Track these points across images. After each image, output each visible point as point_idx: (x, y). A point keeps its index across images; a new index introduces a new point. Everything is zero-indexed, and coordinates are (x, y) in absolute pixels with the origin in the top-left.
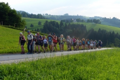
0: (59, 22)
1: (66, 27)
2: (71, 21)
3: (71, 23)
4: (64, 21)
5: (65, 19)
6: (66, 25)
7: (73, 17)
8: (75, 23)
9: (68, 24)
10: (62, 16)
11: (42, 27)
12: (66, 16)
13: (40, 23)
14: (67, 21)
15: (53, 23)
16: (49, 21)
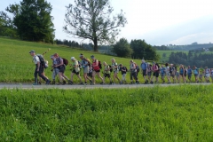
0: (187, 53)
1: (196, 58)
2: (203, 50)
3: (202, 53)
4: (193, 51)
5: (193, 48)
6: (196, 56)
7: (205, 45)
8: (208, 52)
9: (198, 55)
10: (189, 46)
11: (168, 59)
12: (195, 45)
13: (164, 55)
14: (197, 51)
15: (180, 54)
16: (175, 52)
